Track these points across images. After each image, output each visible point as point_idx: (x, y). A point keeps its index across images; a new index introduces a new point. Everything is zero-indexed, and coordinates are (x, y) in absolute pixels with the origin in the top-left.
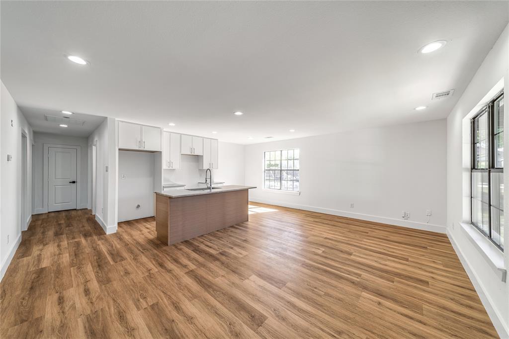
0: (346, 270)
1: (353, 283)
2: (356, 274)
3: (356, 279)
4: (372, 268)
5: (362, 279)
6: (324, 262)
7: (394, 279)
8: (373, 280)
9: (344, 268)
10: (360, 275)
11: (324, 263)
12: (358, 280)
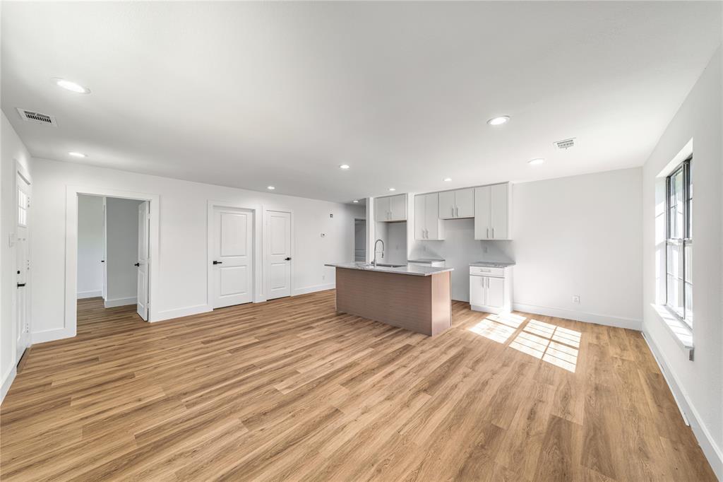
0: (210, 398)
1: (185, 394)
2: (195, 404)
3: (187, 399)
4: (185, 431)
5: (182, 405)
6: (247, 383)
7: (138, 444)
8: (166, 416)
9: (217, 398)
10: (188, 406)
11: (245, 382)
12: (184, 400)
